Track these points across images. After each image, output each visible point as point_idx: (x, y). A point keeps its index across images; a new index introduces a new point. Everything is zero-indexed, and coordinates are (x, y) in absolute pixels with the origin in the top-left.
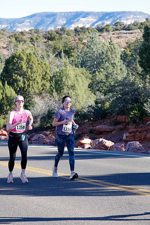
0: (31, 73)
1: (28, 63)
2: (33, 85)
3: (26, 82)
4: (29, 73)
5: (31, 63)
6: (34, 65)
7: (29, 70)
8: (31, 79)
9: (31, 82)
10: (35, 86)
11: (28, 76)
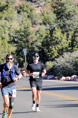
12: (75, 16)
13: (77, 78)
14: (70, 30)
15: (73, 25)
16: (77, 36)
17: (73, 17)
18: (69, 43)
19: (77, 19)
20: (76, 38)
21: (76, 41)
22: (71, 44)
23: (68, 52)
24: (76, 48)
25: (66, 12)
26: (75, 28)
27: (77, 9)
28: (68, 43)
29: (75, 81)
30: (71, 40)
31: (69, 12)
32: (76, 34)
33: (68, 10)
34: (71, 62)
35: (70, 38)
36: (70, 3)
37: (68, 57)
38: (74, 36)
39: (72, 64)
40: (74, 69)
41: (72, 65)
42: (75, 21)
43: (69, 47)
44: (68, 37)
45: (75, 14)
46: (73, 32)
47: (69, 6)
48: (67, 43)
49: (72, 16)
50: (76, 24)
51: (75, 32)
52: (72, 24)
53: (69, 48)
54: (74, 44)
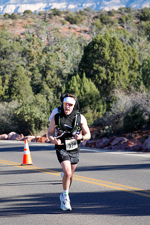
0: (116, 62)
1: (111, 50)
2: (119, 77)
3: (110, 73)
4: (113, 62)
5: (115, 50)
6: (118, 52)
7: (113, 58)
8: (115, 69)
9: (116, 73)
10: (121, 77)
11: (111, 66)
12: (14, 55)
13: (16, 136)
14: (7, 73)
15: (11, 66)
16: (16, 81)
17: (10, 56)
18: (6, 90)
19: (16, 59)
20: (15, 83)
21: (14, 87)
22: (7, 91)
23: (4, 101)
24: (14, 97)
25: (1, 49)
26: (13, 70)
27: (15, 45)
28: (4, 90)
29: (14, 140)
30: (8, 86)
31: (5, 49)
32: (15, 78)
33: (4, 46)
34: (9, 115)
35: (7, 83)
36: (7, 37)
37: (5, 108)
38: (12, 81)
39: (9, 117)
40: (12, 125)
41: (9, 119)
42: (13, 61)
43: (5, 95)
44: (4, 82)
45: (14, 51)
46: (10, 76)
47: (6, 41)
48: (2, 90)
49: (10, 54)
50: (15, 65)
51: (14, 76)
52: (9, 64)
53: (5, 97)
54: (13, 91)
